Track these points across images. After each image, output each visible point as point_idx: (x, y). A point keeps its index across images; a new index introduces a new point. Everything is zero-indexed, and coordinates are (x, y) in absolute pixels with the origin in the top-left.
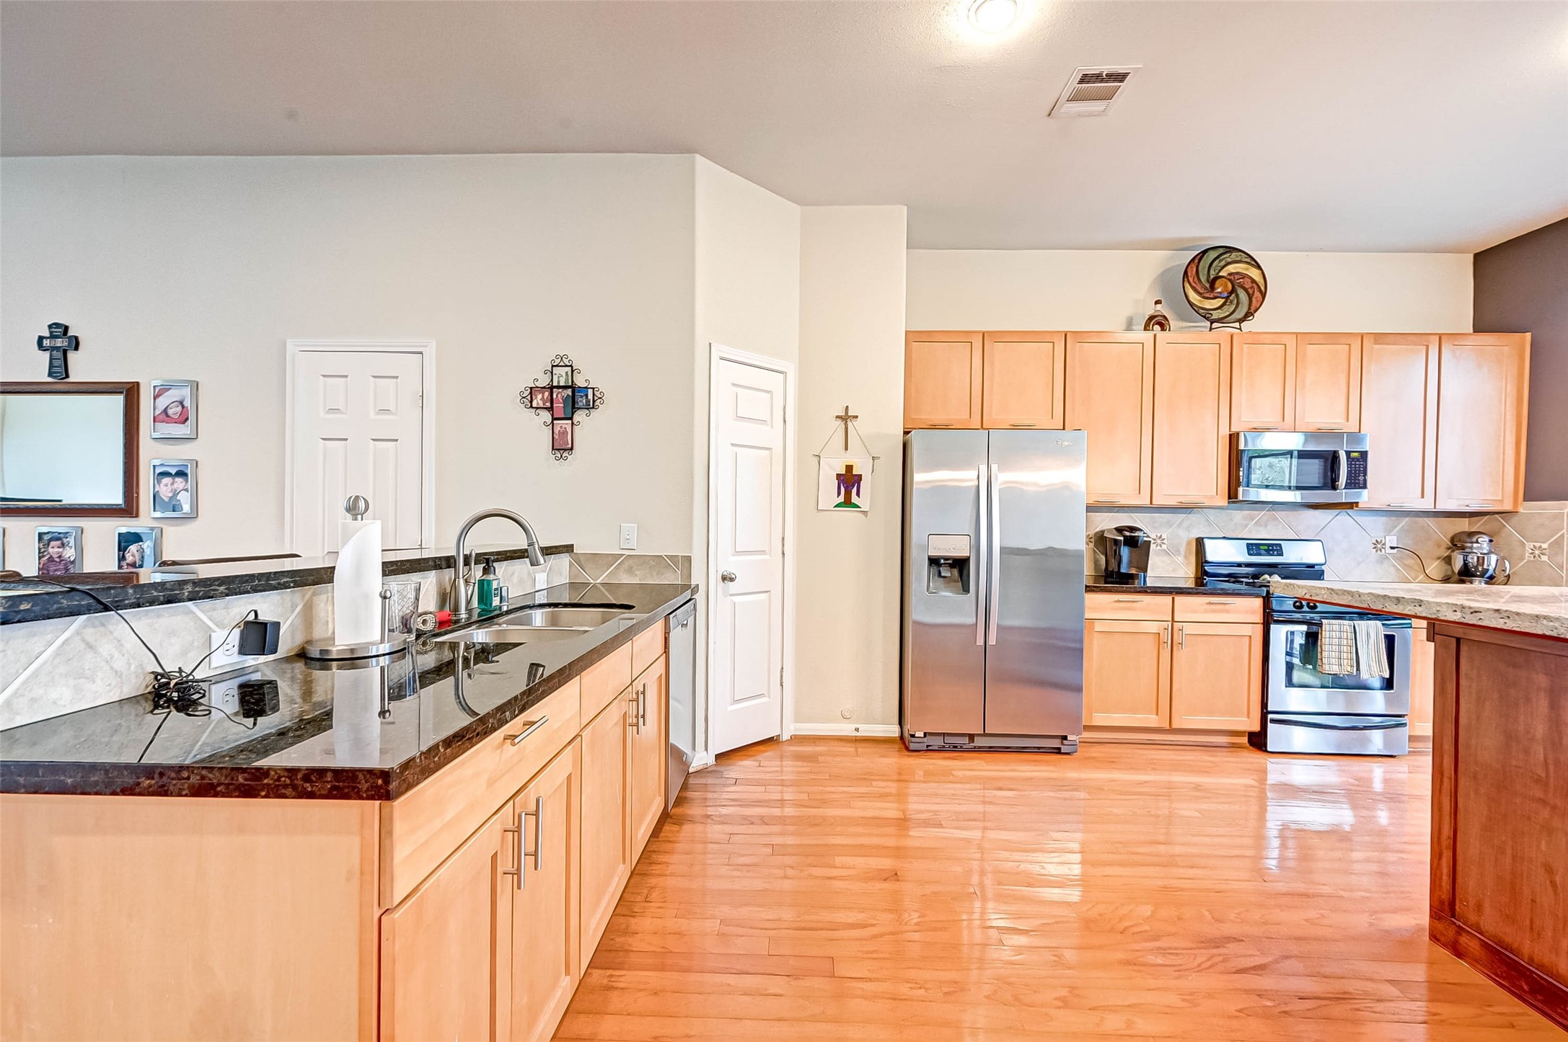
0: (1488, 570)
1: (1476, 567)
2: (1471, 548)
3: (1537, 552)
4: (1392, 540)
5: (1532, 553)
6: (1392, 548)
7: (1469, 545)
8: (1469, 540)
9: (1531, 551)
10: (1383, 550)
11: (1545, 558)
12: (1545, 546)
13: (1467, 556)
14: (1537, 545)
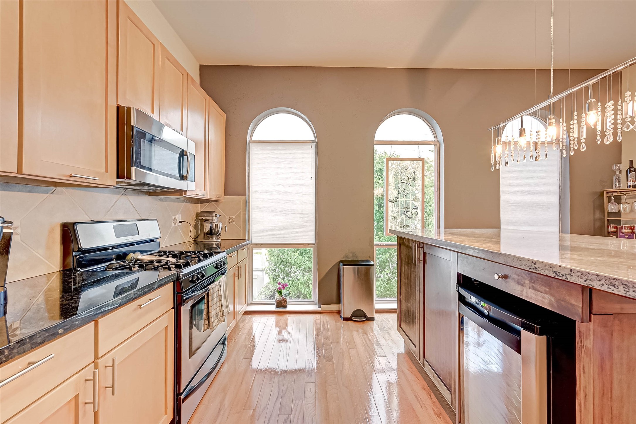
0: (219, 231)
1: (215, 230)
2: (212, 220)
3: (231, 220)
4: (179, 218)
5: (229, 221)
6: (180, 222)
7: (211, 218)
8: (211, 216)
9: (228, 220)
10: (177, 223)
11: (234, 223)
12: (234, 217)
13: (211, 224)
14: (231, 217)
